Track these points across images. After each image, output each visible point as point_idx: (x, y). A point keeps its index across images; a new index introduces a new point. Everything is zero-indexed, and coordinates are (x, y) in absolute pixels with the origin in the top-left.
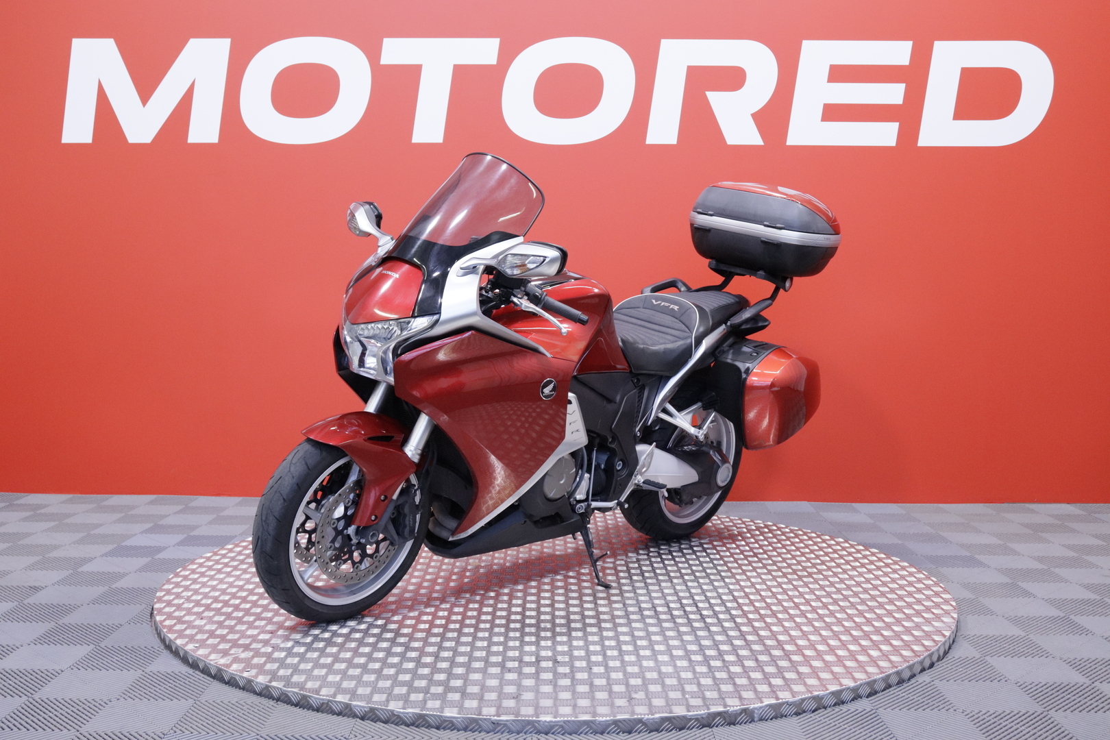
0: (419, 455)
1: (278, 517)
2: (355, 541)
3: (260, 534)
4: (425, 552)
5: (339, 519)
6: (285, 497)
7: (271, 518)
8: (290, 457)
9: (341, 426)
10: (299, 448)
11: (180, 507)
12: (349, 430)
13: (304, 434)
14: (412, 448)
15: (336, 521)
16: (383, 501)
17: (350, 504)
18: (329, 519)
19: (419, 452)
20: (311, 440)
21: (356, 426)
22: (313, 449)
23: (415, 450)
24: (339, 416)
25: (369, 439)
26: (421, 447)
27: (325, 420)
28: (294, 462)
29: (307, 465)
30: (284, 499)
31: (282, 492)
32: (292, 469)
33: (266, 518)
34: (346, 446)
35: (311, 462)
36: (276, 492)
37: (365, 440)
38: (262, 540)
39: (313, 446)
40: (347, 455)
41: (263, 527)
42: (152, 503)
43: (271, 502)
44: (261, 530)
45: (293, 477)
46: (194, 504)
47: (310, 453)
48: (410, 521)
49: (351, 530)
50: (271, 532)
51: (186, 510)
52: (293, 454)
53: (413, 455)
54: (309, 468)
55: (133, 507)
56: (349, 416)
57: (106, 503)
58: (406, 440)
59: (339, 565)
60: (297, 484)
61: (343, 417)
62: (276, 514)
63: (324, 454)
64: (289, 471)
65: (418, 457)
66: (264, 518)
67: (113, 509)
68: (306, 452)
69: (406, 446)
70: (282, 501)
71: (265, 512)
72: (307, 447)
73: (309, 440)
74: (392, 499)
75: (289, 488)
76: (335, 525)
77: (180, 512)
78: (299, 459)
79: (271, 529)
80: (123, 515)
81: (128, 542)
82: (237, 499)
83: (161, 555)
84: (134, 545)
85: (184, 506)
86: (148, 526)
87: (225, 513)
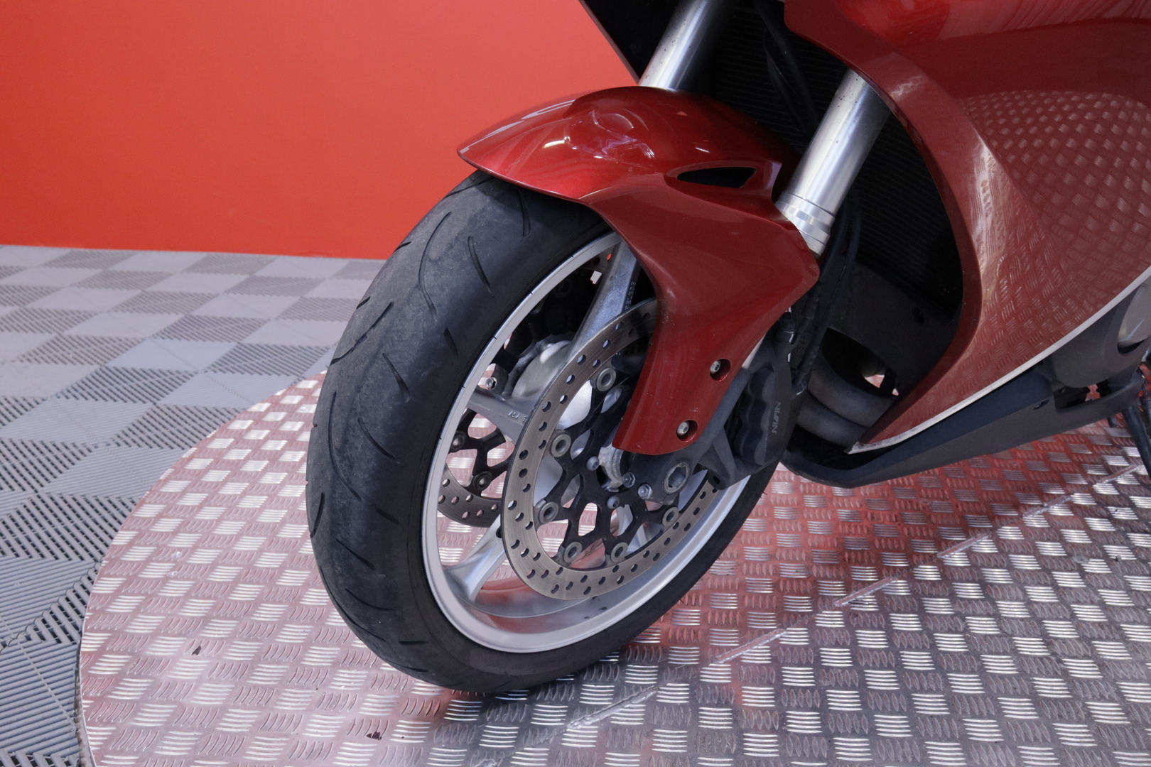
0: (826, 228)
1: (381, 443)
2: (615, 481)
3: (326, 489)
4: (783, 482)
5: (574, 431)
6: (404, 376)
7: (360, 443)
8: (419, 238)
9: (583, 135)
10: (454, 204)
11: (240, 278)
12: (611, 145)
13: (468, 159)
14: (809, 209)
15: (567, 438)
16: (716, 376)
17: (609, 384)
18: (546, 435)
19: (828, 219)
20: (492, 178)
21: (631, 134)
22: (499, 211)
23: (816, 214)
24: (570, 102)
25: (683, 177)
26: (833, 205)
27: (517, 117)
28: (433, 254)
29: (478, 266)
30: (401, 382)
31: (394, 358)
32: (428, 279)
33: (345, 441)
34: (611, 203)
35: (491, 255)
36: (375, 356)
37: (669, 181)
38: (333, 510)
39: (498, 199)
40: (607, 230)
41: (334, 467)
42: (195, 268)
43: (358, 389)
44: (329, 475)
45: (432, 307)
46: (263, 272)
47: (489, 224)
48: (772, 420)
49: (608, 456)
50: (362, 489)
51: (253, 285)
52: (430, 226)
53: (809, 228)
54: (482, 274)
55: (159, 277)
56: (602, 103)
57: (118, 267)
58: (787, 182)
59: (570, 554)
60: (447, 333)
61: (584, 103)
62: (378, 432)
63: (536, 226)
64: (419, 287)
65: (823, 236)
66: (336, 441)
67: (126, 280)
68: (473, 221)
69: (788, 201)
70: (396, 388)
71: (338, 421)
72: (477, 202)
73: (483, 180)
74: (742, 369)
75: (416, 344)
76: (563, 450)
77: (238, 289)
78: (451, 247)
79: (361, 478)
80: (138, 292)
81: (124, 361)
82: (340, 263)
83: (174, 399)
84: (129, 366)
85: (246, 276)
86: (172, 318)
87: (316, 293)
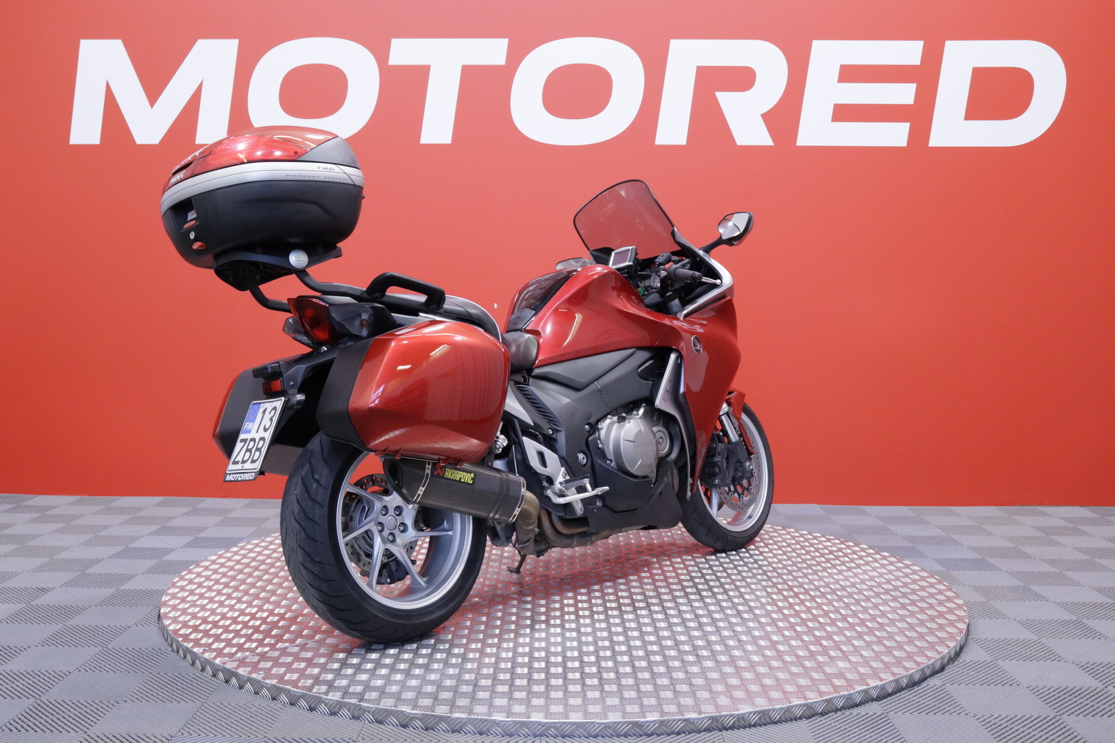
11: (188, 509)
42: (159, 504)
46: (201, 506)
51: (195, 511)
55: (141, 509)
57: (113, 505)
67: (122, 511)
77: (188, 513)
80: (130, 516)
81: (136, 544)
82: (245, 501)
83: (169, 557)
84: (141, 546)
85: (191, 508)
86: (156, 527)
87: (233, 515)
